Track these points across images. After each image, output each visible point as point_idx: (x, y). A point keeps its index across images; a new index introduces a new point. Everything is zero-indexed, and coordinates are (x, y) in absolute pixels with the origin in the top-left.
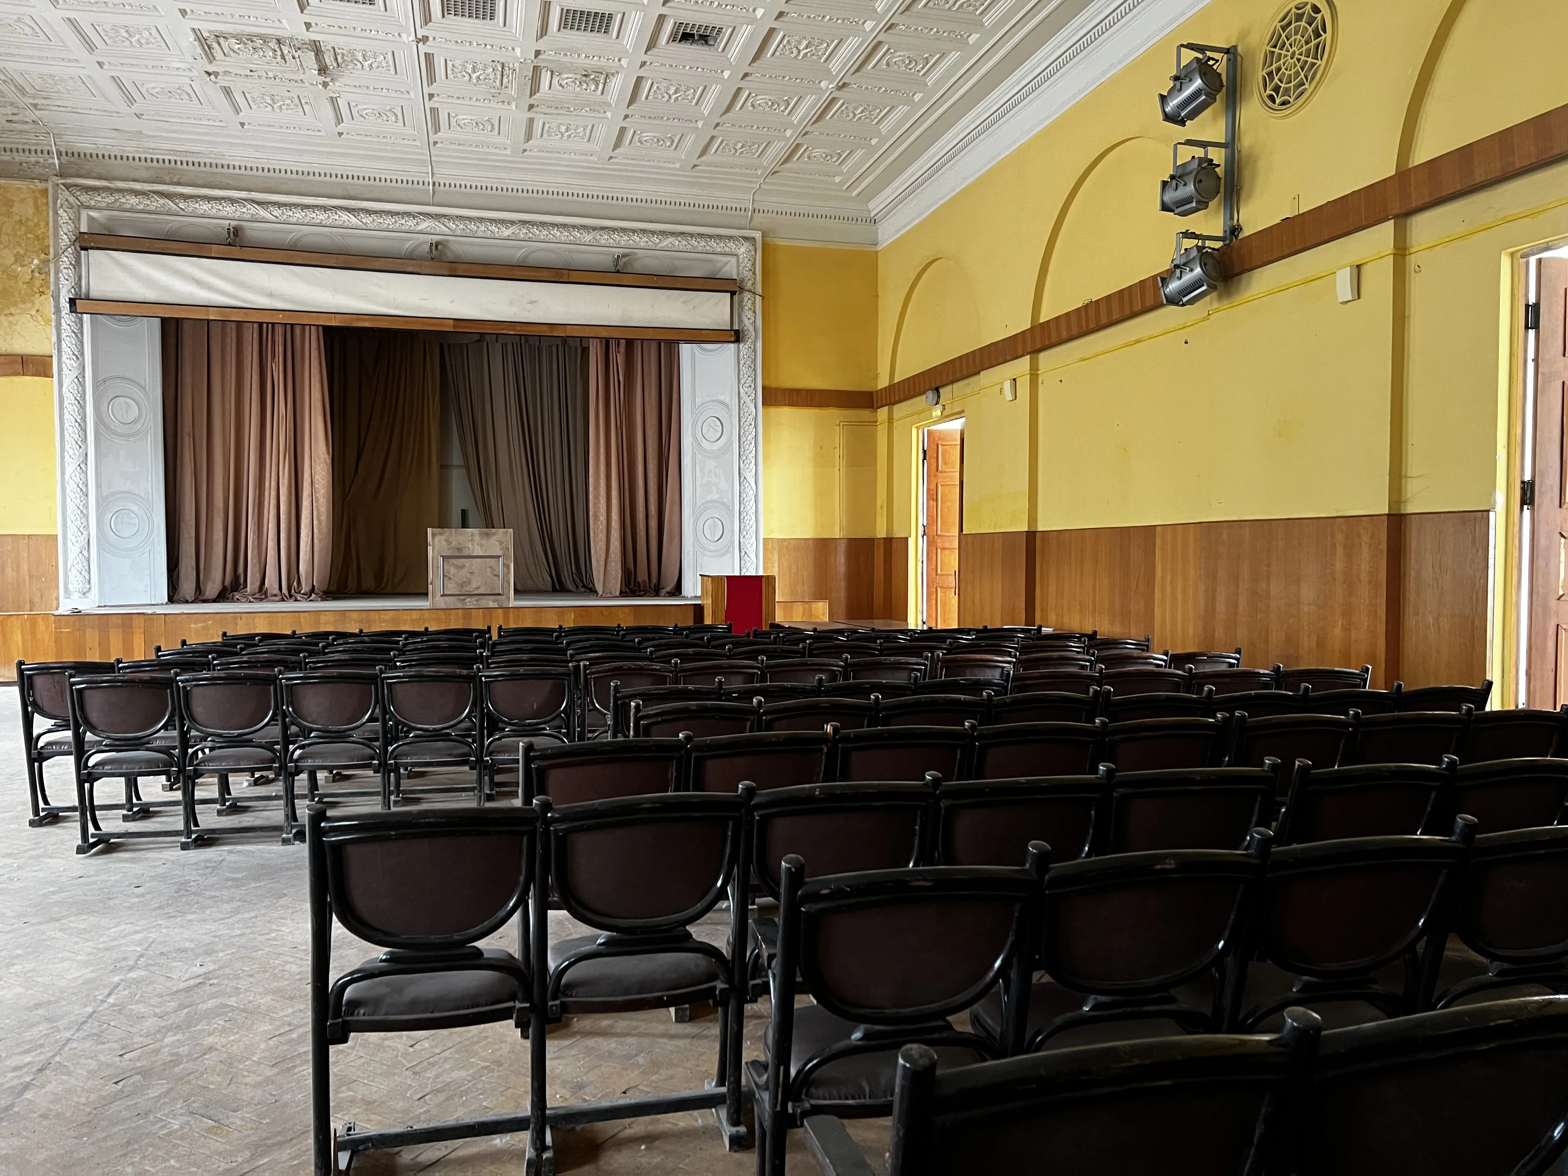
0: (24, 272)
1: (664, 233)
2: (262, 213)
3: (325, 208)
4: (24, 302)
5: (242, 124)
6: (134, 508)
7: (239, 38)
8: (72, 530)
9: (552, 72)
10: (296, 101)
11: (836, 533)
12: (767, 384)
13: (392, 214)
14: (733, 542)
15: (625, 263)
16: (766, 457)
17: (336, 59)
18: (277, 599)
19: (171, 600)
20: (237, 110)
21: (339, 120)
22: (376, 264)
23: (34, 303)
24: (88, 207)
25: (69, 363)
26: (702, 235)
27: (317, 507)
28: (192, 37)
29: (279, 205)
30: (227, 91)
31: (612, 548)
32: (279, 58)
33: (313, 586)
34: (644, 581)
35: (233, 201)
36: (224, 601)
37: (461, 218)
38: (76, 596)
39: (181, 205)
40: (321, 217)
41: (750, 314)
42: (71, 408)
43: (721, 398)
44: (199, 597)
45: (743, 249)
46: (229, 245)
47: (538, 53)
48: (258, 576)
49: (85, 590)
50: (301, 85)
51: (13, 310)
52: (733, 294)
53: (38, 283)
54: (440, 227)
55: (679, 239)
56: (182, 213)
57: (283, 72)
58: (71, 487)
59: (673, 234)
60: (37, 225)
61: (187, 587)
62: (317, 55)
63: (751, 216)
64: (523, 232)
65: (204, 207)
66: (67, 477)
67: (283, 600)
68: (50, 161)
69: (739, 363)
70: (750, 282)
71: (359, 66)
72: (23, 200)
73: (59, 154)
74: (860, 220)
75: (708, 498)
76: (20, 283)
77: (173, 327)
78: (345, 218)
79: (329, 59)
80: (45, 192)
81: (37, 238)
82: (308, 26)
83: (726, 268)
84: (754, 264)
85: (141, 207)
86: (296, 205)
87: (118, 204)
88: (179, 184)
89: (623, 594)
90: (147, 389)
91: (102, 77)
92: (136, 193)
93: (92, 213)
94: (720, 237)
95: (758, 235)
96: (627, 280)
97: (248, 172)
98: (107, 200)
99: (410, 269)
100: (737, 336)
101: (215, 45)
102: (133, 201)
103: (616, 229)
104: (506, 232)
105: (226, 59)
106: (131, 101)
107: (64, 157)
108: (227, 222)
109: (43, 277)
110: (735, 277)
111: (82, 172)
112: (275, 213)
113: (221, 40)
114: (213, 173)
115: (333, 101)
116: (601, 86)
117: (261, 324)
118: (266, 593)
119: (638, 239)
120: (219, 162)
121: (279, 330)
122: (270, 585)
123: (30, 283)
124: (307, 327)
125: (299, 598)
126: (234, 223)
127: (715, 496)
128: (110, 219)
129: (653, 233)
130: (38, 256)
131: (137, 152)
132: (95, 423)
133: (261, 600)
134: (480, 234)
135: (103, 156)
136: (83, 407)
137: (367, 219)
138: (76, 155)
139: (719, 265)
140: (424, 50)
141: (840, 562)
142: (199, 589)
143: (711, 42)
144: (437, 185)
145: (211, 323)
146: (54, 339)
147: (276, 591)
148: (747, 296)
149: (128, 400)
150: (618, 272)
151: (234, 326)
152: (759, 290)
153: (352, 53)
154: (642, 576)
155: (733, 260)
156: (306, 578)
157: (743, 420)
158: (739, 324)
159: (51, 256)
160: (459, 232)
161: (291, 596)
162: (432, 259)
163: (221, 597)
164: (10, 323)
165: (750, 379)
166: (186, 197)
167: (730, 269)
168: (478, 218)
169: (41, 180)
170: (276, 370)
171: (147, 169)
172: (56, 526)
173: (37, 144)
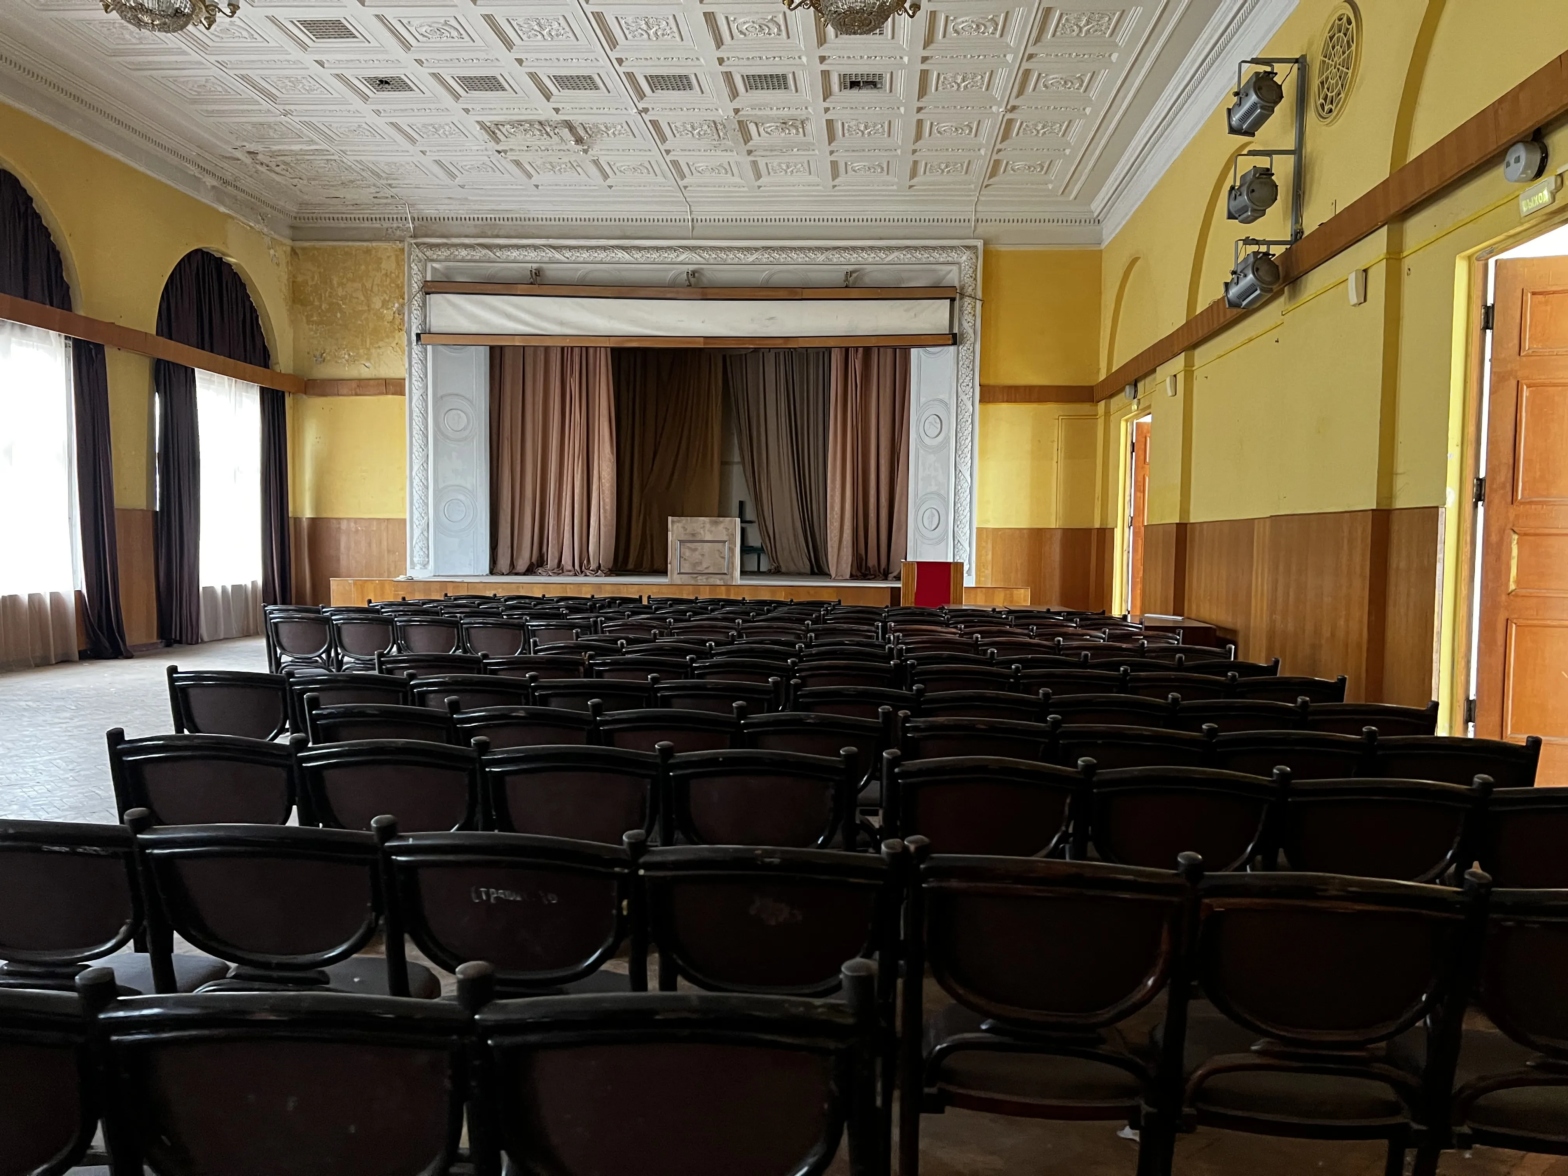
0: (388, 314)
1: (890, 249)
2: (558, 256)
3: (604, 248)
4: (388, 337)
5: (537, 186)
6: (462, 497)
7: (512, 124)
8: (416, 515)
9: (756, 124)
10: (569, 165)
11: (1053, 523)
12: (985, 382)
13: (657, 249)
14: (947, 531)
15: (856, 278)
16: (982, 453)
17: (587, 132)
18: (571, 573)
19: (492, 572)
20: (530, 176)
21: (606, 176)
22: (642, 293)
23: (394, 337)
24: (433, 260)
25: (417, 384)
26: (925, 248)
27: (603, 498)
28: (478, 128)
29: (570, 248)
30: (517, 163)
31: (845, 535)
32: (545, 135)
33: (599, 564)
34: (874, 566)
35: (535, 247)
36: (531, 574)
37: (713, 248)
38: (418, 567)
39: (498, 254)
40: (601, 255)
41: (970, 318)
42: (417, 420)
43: (941, 397)
44: (512, 571)
45: (964, 258)
46: (531, 284)
47: (737, 111)
48: (557, 555)
49: (425, 563)
50: (568, 153)
51: (381, 344)
52: (953, 300)
53: (397, 322)
54: (695, 257)
55: (904, 252)
56: (499, 260)
57: (551, 145)
58: (416, 481)
59: (898, 248)
60: (398, 277)
61: (504, 562)
62: (571, 130)
63: (975, 226)
64: (765, 257)
65: (514, 254)
66: (414, 474)
67: (576, 575)
68: (407, 225)
69: (958, 364)
70: (971, 288)
71: (605, 135)
72: (389, 257)
73: (413, 219)
74: (1083, 221)
75: (928, 491)
76: (386, 323)
77: (497, 353)
78: (621, 255)
79: (582, 133)
80: (403, 250)
81: (398, 286)
82: (557, 110)
83: (950, 275)
84: (975, 271)
85: (469, 257)
86: (582, 247)
87: (452, 256)
88: (497, 236)
89: (853, 577)
90: (474, 403)
91: (427, 161)
92: (466, 246)
93: (436, 265)
94: (943, 248)
95: (980, 244)
96: (854, 293)
97: (549, 223)
98: (445, 254)
99: (668, 296)
100: (954, 339)
101: (497, 131)
102: (463, 252)
103: (847, 248)
104: (751, 258)
105: (508, 139)
106: (453, 176)
107: (416, 222)
108: (530, 265)
109: (401, 317)
110: (957, 284)
111: (430, 232)
112: (567, 255)
113: (500, 127)
114: (523, 226)
115: (596, 163)
116: (801, 130)
117: (563, 348)
118: (562, 569)
119: (866, 256)
120: (527, 216)
121: (576, 351)
122: (566, 562)
123: (392, 322)
124: (598, 349)
125: (588, 574)
126: (535, 266)
127: (934, 488)
128: (448, 268)
129: (880, 249)
130: (398, 302)
131: (467, 214)
132: (435, 432)
133: (559, 574)
134: (729, 261)
135: (444, 218)
136: (426, 419)
137: (638, 255)
138: (425, 219)
139: (942, 273)
140: (647, 117)
141: (1055, 552)
142: (512, 565)
143: (879, 86)
144: (695, 221)
145: (526, 348)
146: (407, 366)
147: (570, 568)
148: (967, 300)
149: (460, 412)
150: (846, 287)
151: (542, 349)
152: (979, 294)
153: (596, 125)
154: (872, 561)
155: (955, 268)
156: (594, 555)
157: (960, 417)
158: (959, 328)
159: (406, 301)
160: (712, 261)
161: (582, 572)
162: (690, 285)
163: (530, 571)
164: (378, 354)
165: (968, 378)
166: (501, 247)
167: (952, 277)
168: (728, 247)
169: (401, 241)
170: (573, 384)
171: (475, 226)
172: (405, 512)
173: (398, 213)
